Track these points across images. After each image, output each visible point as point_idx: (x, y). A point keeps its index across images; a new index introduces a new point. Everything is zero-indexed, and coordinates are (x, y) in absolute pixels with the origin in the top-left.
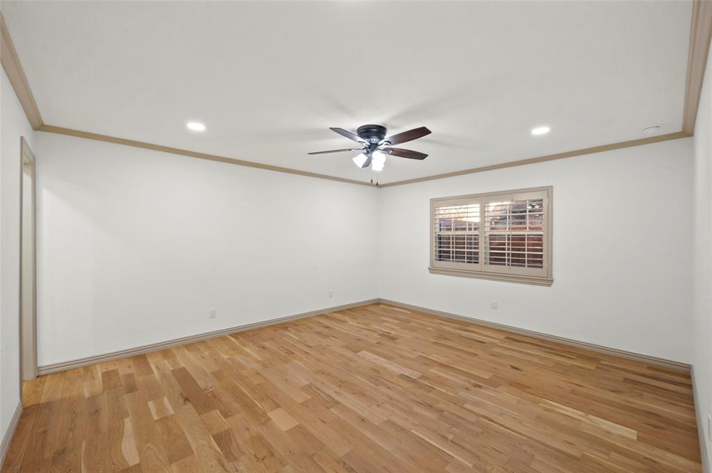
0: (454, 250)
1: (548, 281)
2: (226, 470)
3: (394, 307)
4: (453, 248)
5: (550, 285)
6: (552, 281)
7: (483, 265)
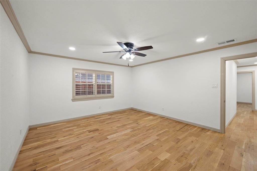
0: (87, 90)
1: (113, 97)
2: (196, 165)
3: (50, 125)
4: (87, 89)
5: (113, 98)
6: (114, 97)
7: (96, 95)
